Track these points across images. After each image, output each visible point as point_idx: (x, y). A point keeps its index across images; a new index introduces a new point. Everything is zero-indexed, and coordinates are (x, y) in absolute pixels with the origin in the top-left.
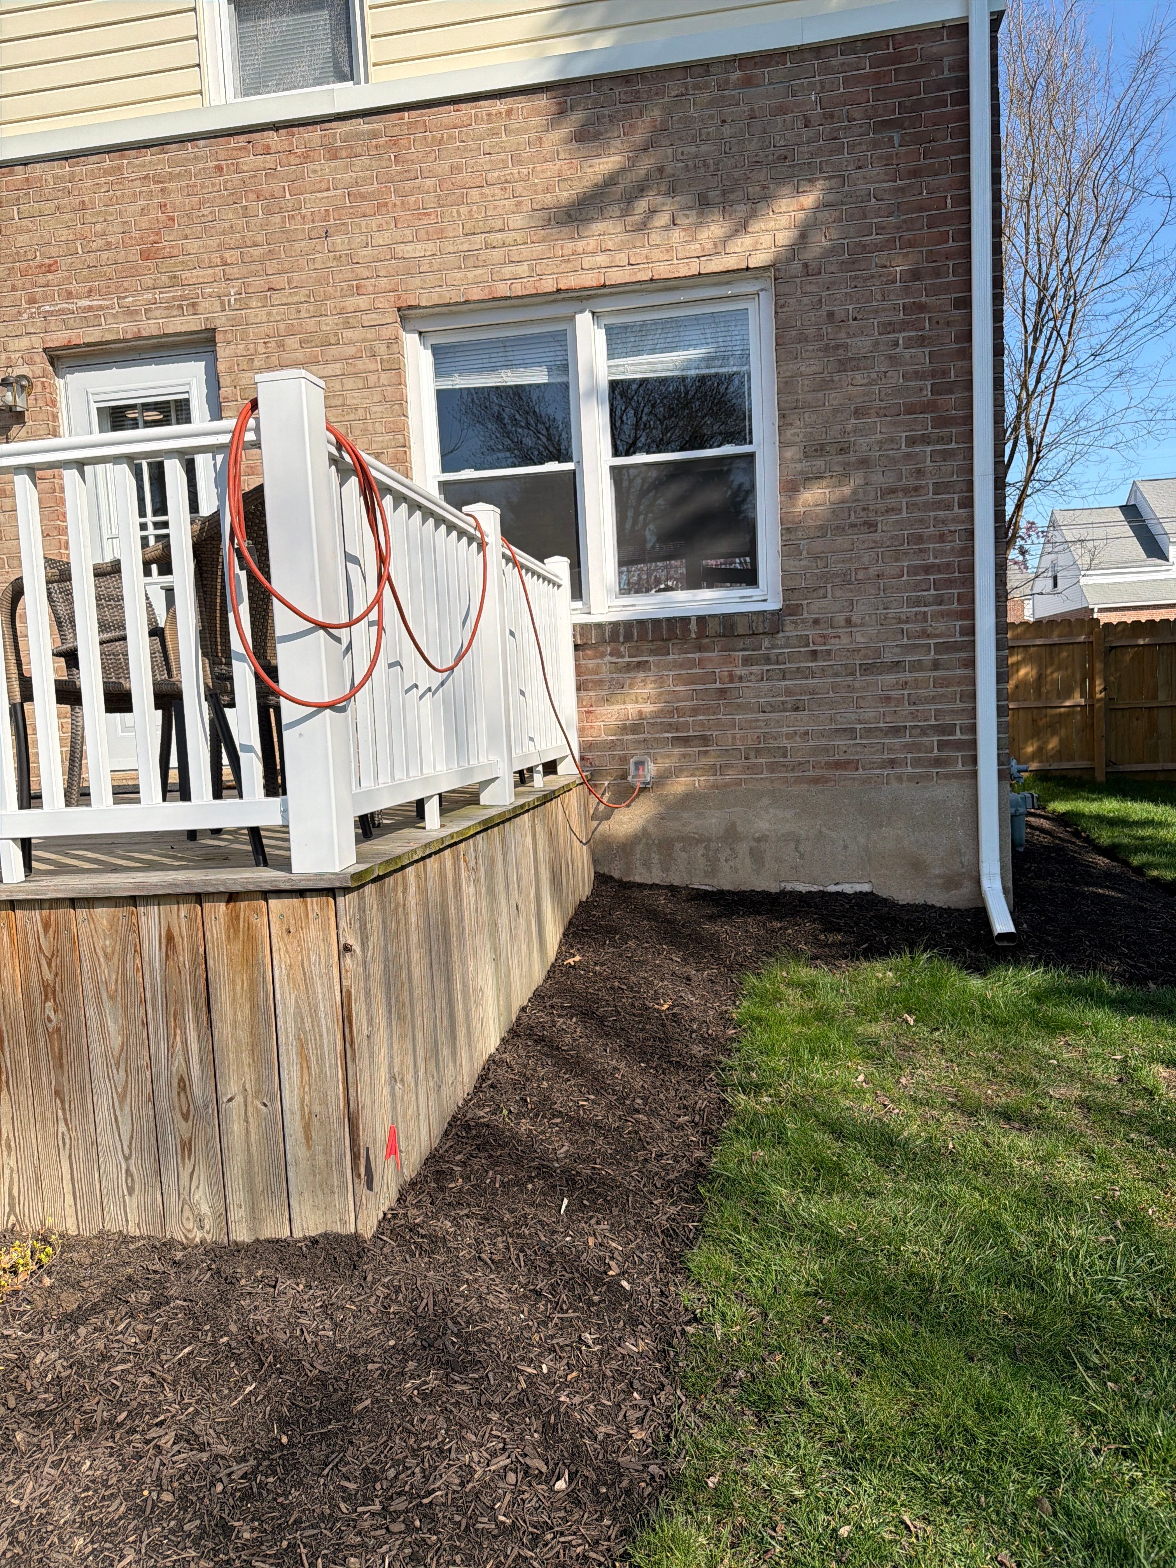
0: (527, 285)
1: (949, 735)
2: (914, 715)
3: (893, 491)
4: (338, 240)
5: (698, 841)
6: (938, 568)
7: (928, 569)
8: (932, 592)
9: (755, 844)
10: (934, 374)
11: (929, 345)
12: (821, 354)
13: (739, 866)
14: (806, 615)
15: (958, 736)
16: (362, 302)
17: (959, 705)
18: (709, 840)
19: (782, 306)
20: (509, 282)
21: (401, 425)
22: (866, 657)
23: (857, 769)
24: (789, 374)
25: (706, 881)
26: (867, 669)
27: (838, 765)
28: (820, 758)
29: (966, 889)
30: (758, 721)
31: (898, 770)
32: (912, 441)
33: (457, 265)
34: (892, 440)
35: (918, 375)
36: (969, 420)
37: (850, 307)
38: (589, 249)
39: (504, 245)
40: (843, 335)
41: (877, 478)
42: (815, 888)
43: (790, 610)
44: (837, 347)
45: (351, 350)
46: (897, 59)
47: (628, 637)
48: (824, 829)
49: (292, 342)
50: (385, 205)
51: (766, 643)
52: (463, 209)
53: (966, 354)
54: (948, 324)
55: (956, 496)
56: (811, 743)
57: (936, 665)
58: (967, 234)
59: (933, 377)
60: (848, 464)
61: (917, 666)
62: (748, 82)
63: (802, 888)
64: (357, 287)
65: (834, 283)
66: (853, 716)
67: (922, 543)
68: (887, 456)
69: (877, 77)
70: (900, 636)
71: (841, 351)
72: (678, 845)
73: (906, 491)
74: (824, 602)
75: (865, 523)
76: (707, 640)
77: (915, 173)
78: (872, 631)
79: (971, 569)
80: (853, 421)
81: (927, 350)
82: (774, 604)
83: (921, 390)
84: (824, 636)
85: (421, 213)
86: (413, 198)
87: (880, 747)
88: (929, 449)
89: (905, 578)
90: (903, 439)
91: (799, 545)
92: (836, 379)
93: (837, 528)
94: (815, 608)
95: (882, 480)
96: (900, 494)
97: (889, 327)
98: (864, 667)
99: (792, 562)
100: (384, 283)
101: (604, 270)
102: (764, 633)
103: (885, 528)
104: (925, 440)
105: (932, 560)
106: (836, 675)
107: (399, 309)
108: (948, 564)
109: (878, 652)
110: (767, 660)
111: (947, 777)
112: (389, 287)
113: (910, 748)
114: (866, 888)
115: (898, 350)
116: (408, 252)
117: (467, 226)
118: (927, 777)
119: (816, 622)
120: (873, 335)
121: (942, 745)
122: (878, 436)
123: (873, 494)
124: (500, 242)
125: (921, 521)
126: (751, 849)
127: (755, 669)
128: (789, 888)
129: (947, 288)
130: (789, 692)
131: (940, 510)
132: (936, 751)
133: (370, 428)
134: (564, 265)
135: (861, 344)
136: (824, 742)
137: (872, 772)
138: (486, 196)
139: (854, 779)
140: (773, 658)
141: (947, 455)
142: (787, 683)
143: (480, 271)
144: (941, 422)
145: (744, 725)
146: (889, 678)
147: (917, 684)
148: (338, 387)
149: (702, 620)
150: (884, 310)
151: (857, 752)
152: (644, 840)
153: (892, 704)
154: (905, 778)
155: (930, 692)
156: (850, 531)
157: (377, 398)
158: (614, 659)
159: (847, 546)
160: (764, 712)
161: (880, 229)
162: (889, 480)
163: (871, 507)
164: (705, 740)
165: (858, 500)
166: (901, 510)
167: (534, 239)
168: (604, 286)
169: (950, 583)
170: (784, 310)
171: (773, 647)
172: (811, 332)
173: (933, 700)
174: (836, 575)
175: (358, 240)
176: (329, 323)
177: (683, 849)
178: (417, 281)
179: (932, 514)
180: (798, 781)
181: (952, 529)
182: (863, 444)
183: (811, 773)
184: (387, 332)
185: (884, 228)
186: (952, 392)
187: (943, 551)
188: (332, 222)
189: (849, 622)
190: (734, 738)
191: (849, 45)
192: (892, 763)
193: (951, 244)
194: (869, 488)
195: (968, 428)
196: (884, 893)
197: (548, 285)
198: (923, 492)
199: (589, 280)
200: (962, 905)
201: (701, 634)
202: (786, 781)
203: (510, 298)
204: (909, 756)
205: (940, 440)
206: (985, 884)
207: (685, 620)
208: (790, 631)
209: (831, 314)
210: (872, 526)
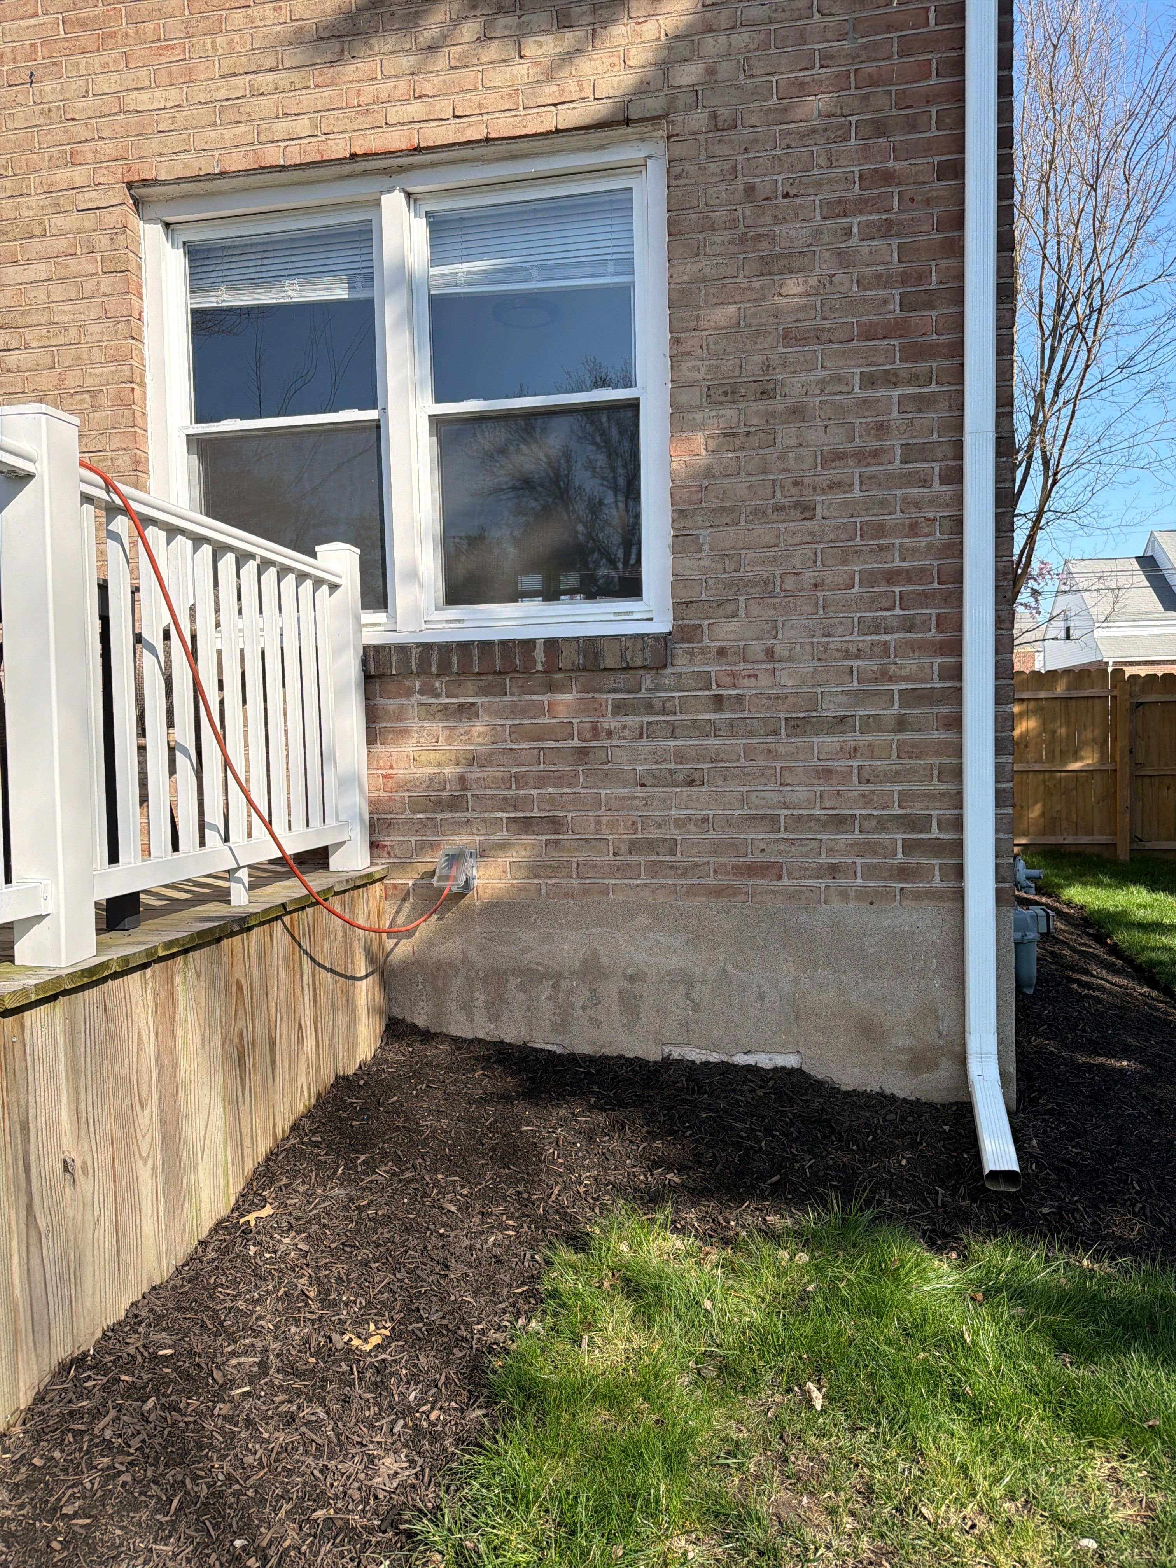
0: (308, 149)
1: (921, 832)
2: (867, 799)
3: (839, 457)
4: (48, 87)
5: (543, 976)
6: (907, 576)
7: (891, 577)
8: (898, 612)
9: (625, 984)
10: (904, 279)
11: (899, 234)
12: (733, 248)
13: (602, 1018)
14: (706, 642)
15: (935, 833)
16: (78, 176)
17: (936, 786)
18: (559, 975)
19: (678, 177)
20: (283, 144)
21: (127, 351)
22: (795, 707)
23: (780, 878)
24: (686, 278)
25: (554, 1038)
26: (796, 726)
27: (751, 870)
28: (725, 859)
29: (946, 1070)
30: (634, 798)
31: (842, 882)
32: (870, 381)
33: (210, 120)
34: (839, 379)
35: (881, 281)
36: (957, 349)
37: (780, 178)
38: (398, 94)
39: (276, 91)
40: (768, 219)
41: (817, 437)
42: (714, 1058)
43: (684, 633)
44: (758, 238)
45: (61, 244)
47: (445, 669)
48: (729, 968)
50: (113, 35)
51: (648, 681)
52: (220, 40)
53: (956, 248)
54: (928, 202)
55: (937, 466)
56: (711, 834)
57: (901, 725)
58: (959, 66)
59: (904, 283)
60: (773, 414)
61: (871, 724)
63: (696, 1055)
64: (72, 154)
65: (756, 141)
66: (775, 797)
67: (884, 537)
68: (833, 403)
70: (847, 678)
71: (764, 244)
72: (514, 982)
73: (860, 457)
74: (733, 625)
75: (797, 505)
76: (561, 675)
78: (805, 668)
79: (958, 577)
80: (781, 349)
81: (894, 243)
82: (662, 625)
83: (885, 302)
84: (733, 675)
85: (162, 44)
86: (151, 25)
87: (814, 844)
88: (896, 393)
89: (857, 589)
90: (857, 378)
91: (697, 537)
92: (757, 285)
93: (755, 512)
94: (722, 631)
95: (824, 439)
96: (851, 462)
97: (837, 208)
98: (792, 723)
99: (686, 562)
100: (108, 148)
101: (418, 126)
102: (644, 667)
103: (827, 514)
104: (890, 379)
105: (897, 563)
106: (750, 733)
107: (130, 186)
108: (922, 571)
109: (813, 702)
110: (649, 708)
111: (918, 896)
112: (115, 154)
113: (860, 848)
114: (791, 1061)
115: (850, 243)
116: (143, 102)
117: (226, 63)
118: (885, 895)
119: (722, 653)
120: (812, 220)
121: (909, 847)
122: (820, 374)
123: (809, 461)
124: (271, 87)
125: (883, 503)
126: (620, 993)
127: (631, 720)
128: (676, 1055)
129: (927, 148)
130: (680, 757)
131: (912, 486)
132: (900, 855)
133: (85, 356)
134: (360, 119)
135: (794, 234)
136: (730, 834)
137: (803, 882)
138: (251, 19)
139: (774, 892)
140: (658, 704)
141: (923, 402)
142: (678, 742)
143: (242, 128)
144: (914, 352)
145: (614, 803)
146: (830, 742)
147: (872, 751)
148: (43, 297)
149: (552, 644)
150: (830, 181)
151: (780, 852)
152: (464, 971)
153: (835, 782)
154: (852, 894)
155: (892, 764)
156: (774, 517)
157: (94, 314)
158: (426, 700)
159: (769, 539)
160: (643, 785)
161: (827, 59)
162: (835, 439)
163: (806, 481)
164: (555, 824)
165: (787, 470)
166: (851, 485)
167: (319, 81)
168: (417, 150)
169: (925, 599)
170: (682, 182)
171: (658, 688)
172: (720, 215)
173: (896, 777)
174: (755, 584)
175: (75, 86)
176: (32, 207)
177: (522, 988)
178: (154, 145)
179: (898, 492)
180: (692, 892)
181: (930, 515)
182: (795, 384)
183: (711, 881)
184: (111, 218)
185: (832, 57)
186: (930, 306)
187: (914, 550)
188: (40, 60)
189: (770, 654)
190: (598, 823)
192: (833, 871)
193: (934, 80)
194: (804, 451)
195: (956, 361)
196: (818, 1072)
197: (338, 148)
198: (886, 458)
199: (397, 140)
200: (938, 1097)
201: (551, 668)
202: (674, 890)
203: (283, 168)
204: (859, 861)
205: (914, 379)
206: (974, 1068)
207: (528, 644)
208: (683, 665)
209: (750, 189)
210: (807, 510)
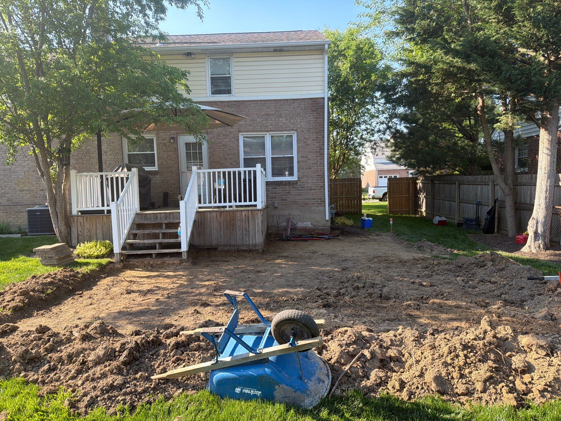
0: (259, 130)
1: (321, 200)
2: (317, 197)
3: (314, 164)
5: (284, 216)
7: (319, 175)
8: (319, 179)
11: (319, 143)
12: (303, 143)
14: (301, 181)
15: (323, 200)
16: (233, 130)
17: (323, 195)
18: (286, 215)
20: (257, 129)
21: (238, 149)
22: (310, 188)
23: (308, 205)
24: (299, 146)
25: (286, 222)
26: (310, 190)
27: (306, 204)
28: (303, 203)
31: (314, 205)
33: (248, 125)
35: (317, 147)
37: (308, 137)
38: (269, 125)
39: (256, 123)
40: (307, 141)
41: (311, 162)
43: (299, 180)
45: (231, 137)
46: (315, 102)
47: (274, 184)
48: (303, 214)
49: (221, 135)
52: (250, 117)
53: (324, 145)
54: (322, 140)
55: (323, 165)
56: (302, 201)
57: (320, 189)
59: (319, 148)
60: (307, 159)
61: (317, 189)
62: (293, 103)
65: (306, 133)
66: (308, 197)
67: (318, 171)
68: (313, 158)
69: (312, 104)
70: (315, 185)
71: (306, 143)
73: (316, 164)
77: (317, 118)
78: (311, 184)
80: (308, 153)
82: (296, 179)
84: (304, 185)
87: (312, 201)
89: (315, 176)
90: (315, 156)
91: (299, 171)
94: (303, 180)
97: (313, 140)
99: (299, 173)
101: (271, 128)
102: (295, 184)
103: (313, 169)
104: (318, 157)
106: (305, 190)
107: (239, 132)
108: (321, 175)
109: (312, 187)
110: (295, 188)
111: (321, 206)
112: (237, 128)
113: (316, 202)
115: (315, 143)
116: (241, 123)
118: (318, 206)
119: (303, 182)
120: (311, 141)
122: (312, 156)
123: (311, 164)
125: (318, 168)
127: (293, 189)
129: (321, 135)
130: (298, 193)
132: (319, 202)
133: (234, 150)
134: (265, 127)
135: (309, 142)
136: (304, 200)
137: (311, 205)
138: (253, 115)
141: (321, 159)
142: (298, 191)
143: (252, 127)
144: (321, 154)
145: (292, 198)
146: (313, 191)
147: (317, 192)
148: (228, 143)
149: (286, 181)
150: (313, 137)
151: (308, 202)
152: (276, 215)
153: (314, 195)
156: (307, 169)
157: (235, 145)
158: (271, 187)
159: (307, 171)
160: (295, 196)
162: (313, 162)
163: (311, 166)
164: (286, 200)
165: (309, 165)
166: (315, 166)
167: (261, 122)
168: (271, 131)
169: (322, 177)
170: (298, 136)
171: (296, 186)
172: (302, 140)
173: (319, 194)
174: (306, 176)
176: (227, 133)
177: (282, 217)
178: (242, 127)
180: (300, 206)
181: (322, 169)
182: (309, 156)
183: (302, 205)
184: (237, 135)
185: (313, 126)
186: (322, 150)
187: (321, 173)
189: (307, 182)
190: (290, 200)
191: (308, 99)
193: (322, 129)
195: (324, 155)
197: (263, 130)
198: (318, 164)
199: (269, 129)
201: (285, 184)
202: (298, 206)
203: (257, 131)
205: (320, 157)
207: (283, 181)
208: (299, 183)
209: (305, 137)
210: (311, 169)
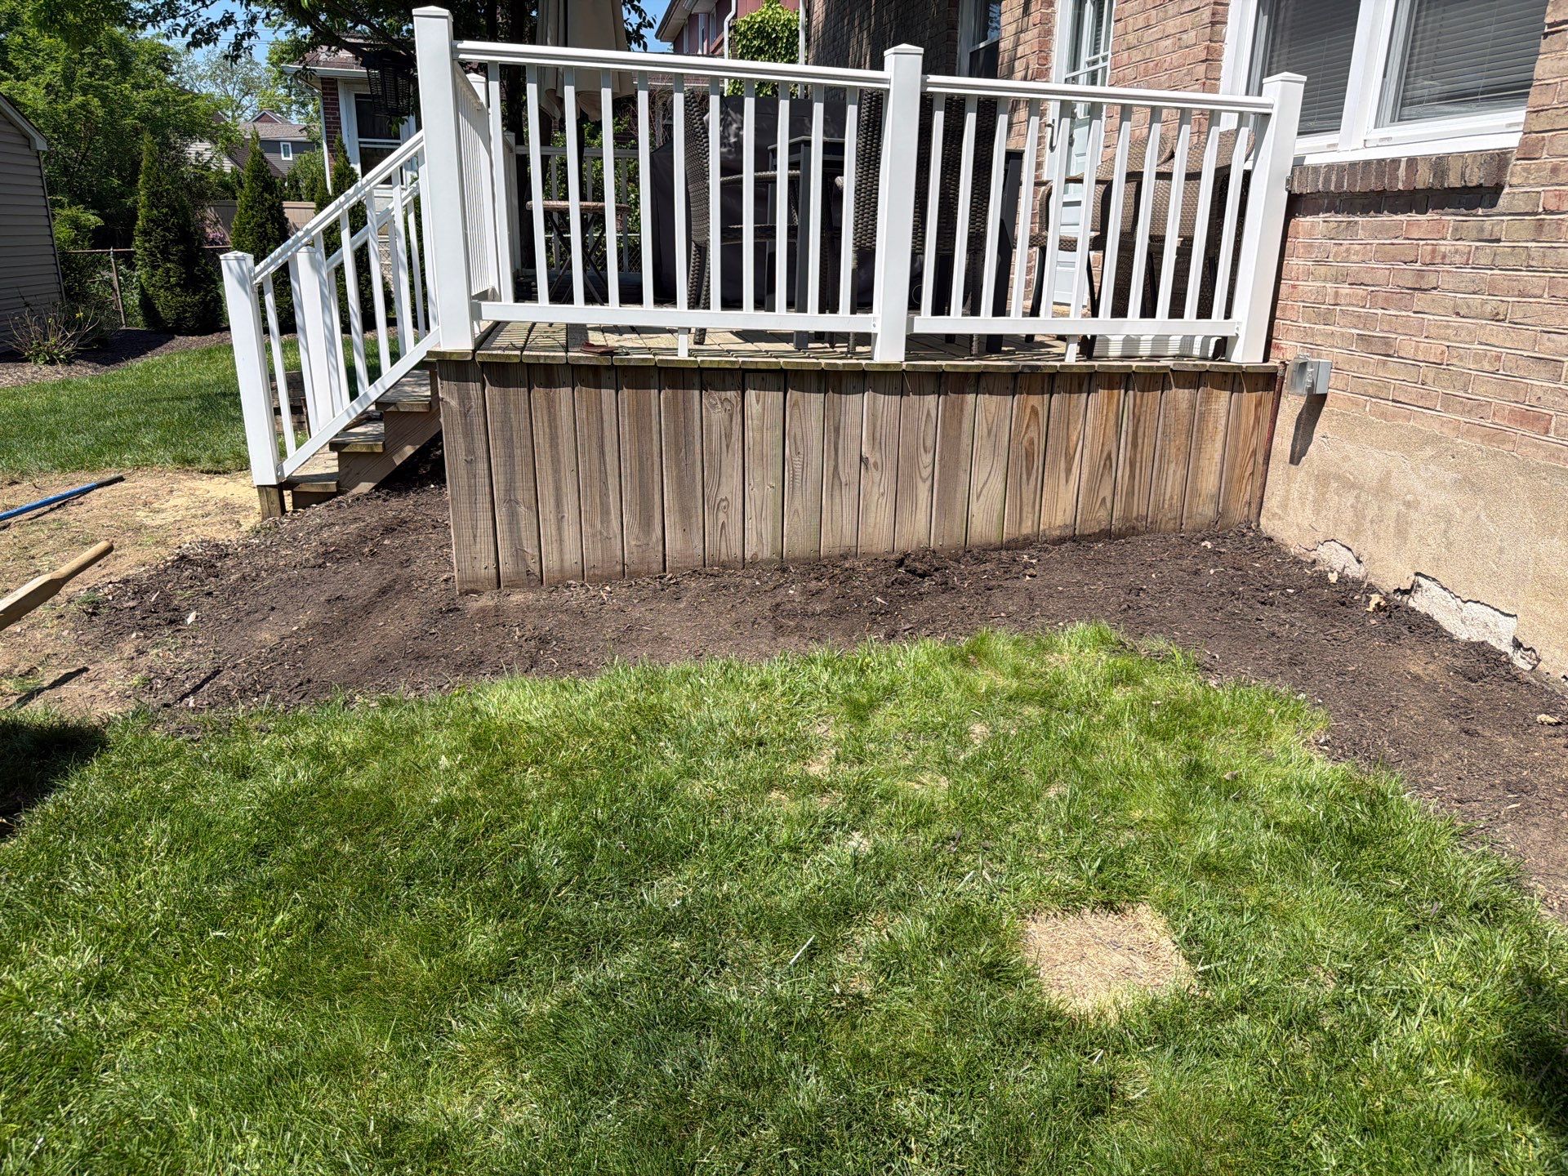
5: (1352, 485)
9: (1402, 508)
13: (1382, 535)
14: (1544, 158)
23: (1547, 432)
27: (1524, 418)
28: (1506, 402)
30: (1448, 327)
43: (1525, 148)
47: (1339, 188)
51: (1486, 202)
56: (1500, 374)
66: (1565, 342)
72: (1334, 485)
76: (1420, 194)
84: (1560, 196)
102: (1482, 187)
110: (1480, 231)
119: (1555, 170)
126: (1398, 515)
127: (1463, 245)
136: (1516, 376)
139: (1538, 447)
140: (1488, 228)
142: (1495, 271)
145: (1433, 331)
149: (1412, 162)
151: (1554, 403)
158: (1328, 217)
160: (1458, 314)
164: (1387, 345)
171: (1492, 210)
177: (1337, 492)
180: (1471, 431)
183: (1489, 422)
190: (1417, 349)
201: (1410, 185)
202: (1458, 427)
207: (1395, 163)
